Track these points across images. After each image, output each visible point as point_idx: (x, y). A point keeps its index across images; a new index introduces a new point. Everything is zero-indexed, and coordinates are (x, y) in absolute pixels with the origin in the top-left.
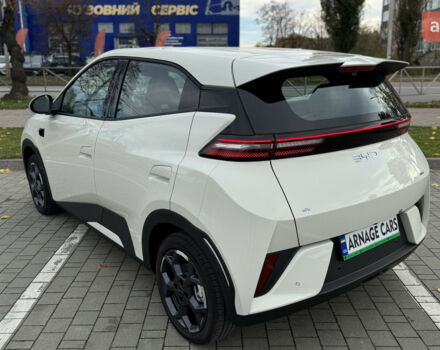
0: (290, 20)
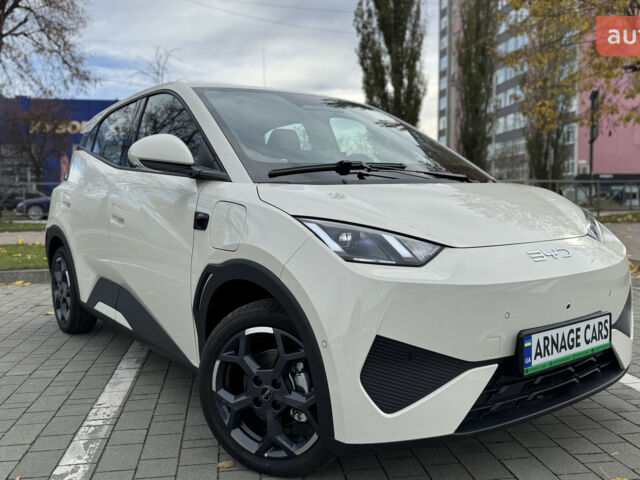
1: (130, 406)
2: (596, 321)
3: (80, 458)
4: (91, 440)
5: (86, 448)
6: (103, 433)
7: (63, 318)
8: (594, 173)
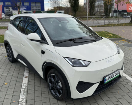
0: (58, 2)
1: (29, 83)
2: (117, 72)
3: (23, 97)
4: (24, 92)
5: (24, 94)
6: (26, 90)
7: (10, 59)
8: (118, 9)
